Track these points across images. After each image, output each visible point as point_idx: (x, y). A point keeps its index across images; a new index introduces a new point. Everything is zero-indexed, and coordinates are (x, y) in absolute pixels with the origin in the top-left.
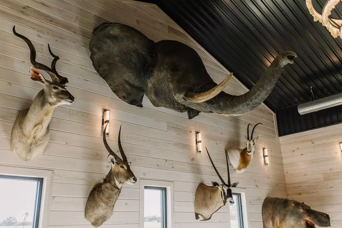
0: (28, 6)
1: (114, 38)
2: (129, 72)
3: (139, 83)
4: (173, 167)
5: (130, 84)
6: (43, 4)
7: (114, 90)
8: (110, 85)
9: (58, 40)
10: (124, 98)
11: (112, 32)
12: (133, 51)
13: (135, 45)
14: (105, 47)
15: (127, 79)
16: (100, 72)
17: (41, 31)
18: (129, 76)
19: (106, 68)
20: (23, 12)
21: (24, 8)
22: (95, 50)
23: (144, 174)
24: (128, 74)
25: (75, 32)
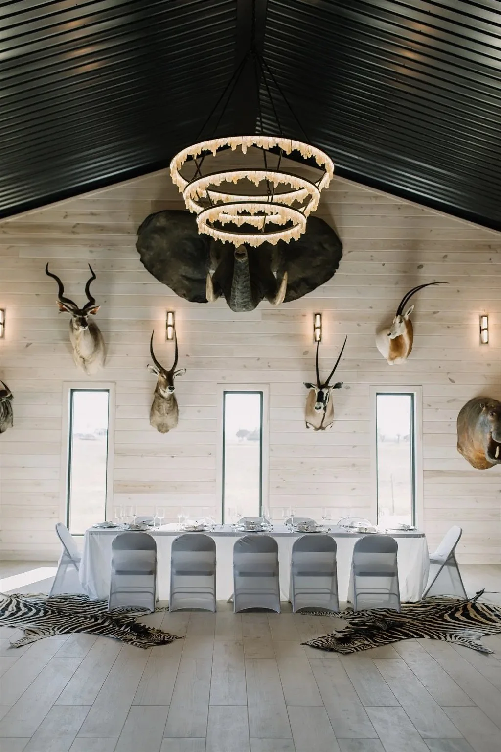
0: (78, 224)
1: (161, 230)
2: (186, 265)
3: (199, 275)
4: (269, 366)
5: (188, 279)
6: (92, 214)
7: (174, 288)
8: (168, 285)
9: (111, 248)
10: (184, 296)
11: (158, 224)
12: (186, 239)
13: (186, 232)
14: (153, 244)
15: (184, 274)
16: (154, 273)
17: (93, 246)
18: (185, 270)
19: (159, 267)
20: (74, 232)
21: (74, 227)
22: (144, 250)
23: (224, 378)
24: (183, 268)
25: (129, 233)
